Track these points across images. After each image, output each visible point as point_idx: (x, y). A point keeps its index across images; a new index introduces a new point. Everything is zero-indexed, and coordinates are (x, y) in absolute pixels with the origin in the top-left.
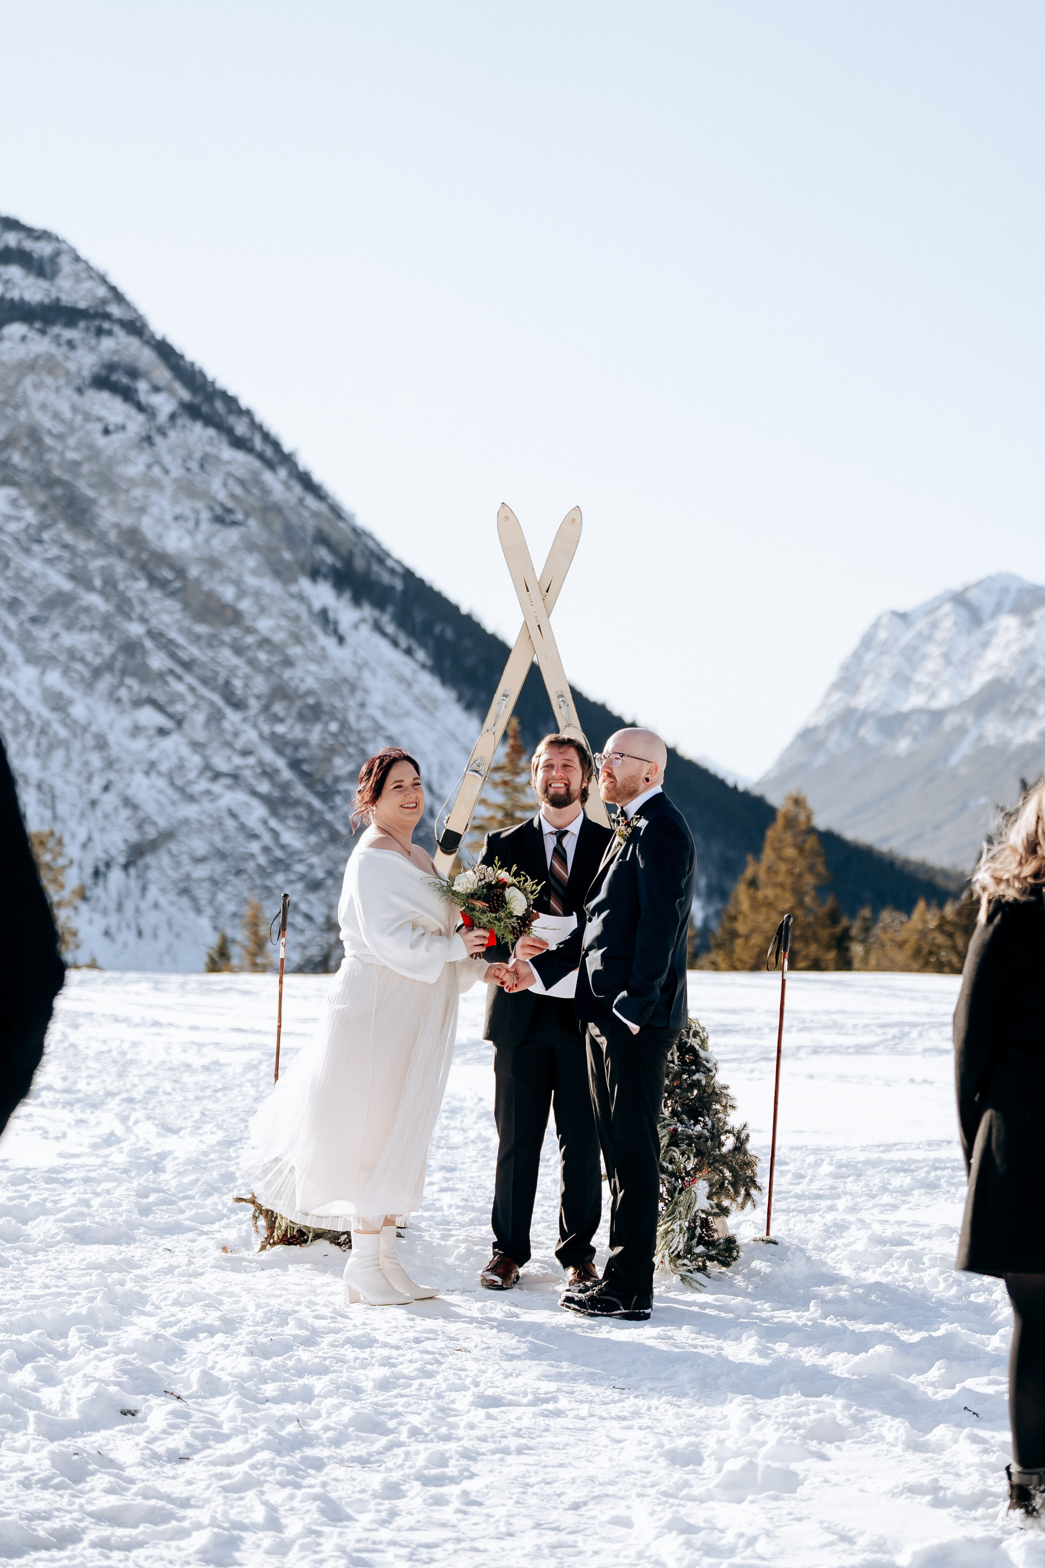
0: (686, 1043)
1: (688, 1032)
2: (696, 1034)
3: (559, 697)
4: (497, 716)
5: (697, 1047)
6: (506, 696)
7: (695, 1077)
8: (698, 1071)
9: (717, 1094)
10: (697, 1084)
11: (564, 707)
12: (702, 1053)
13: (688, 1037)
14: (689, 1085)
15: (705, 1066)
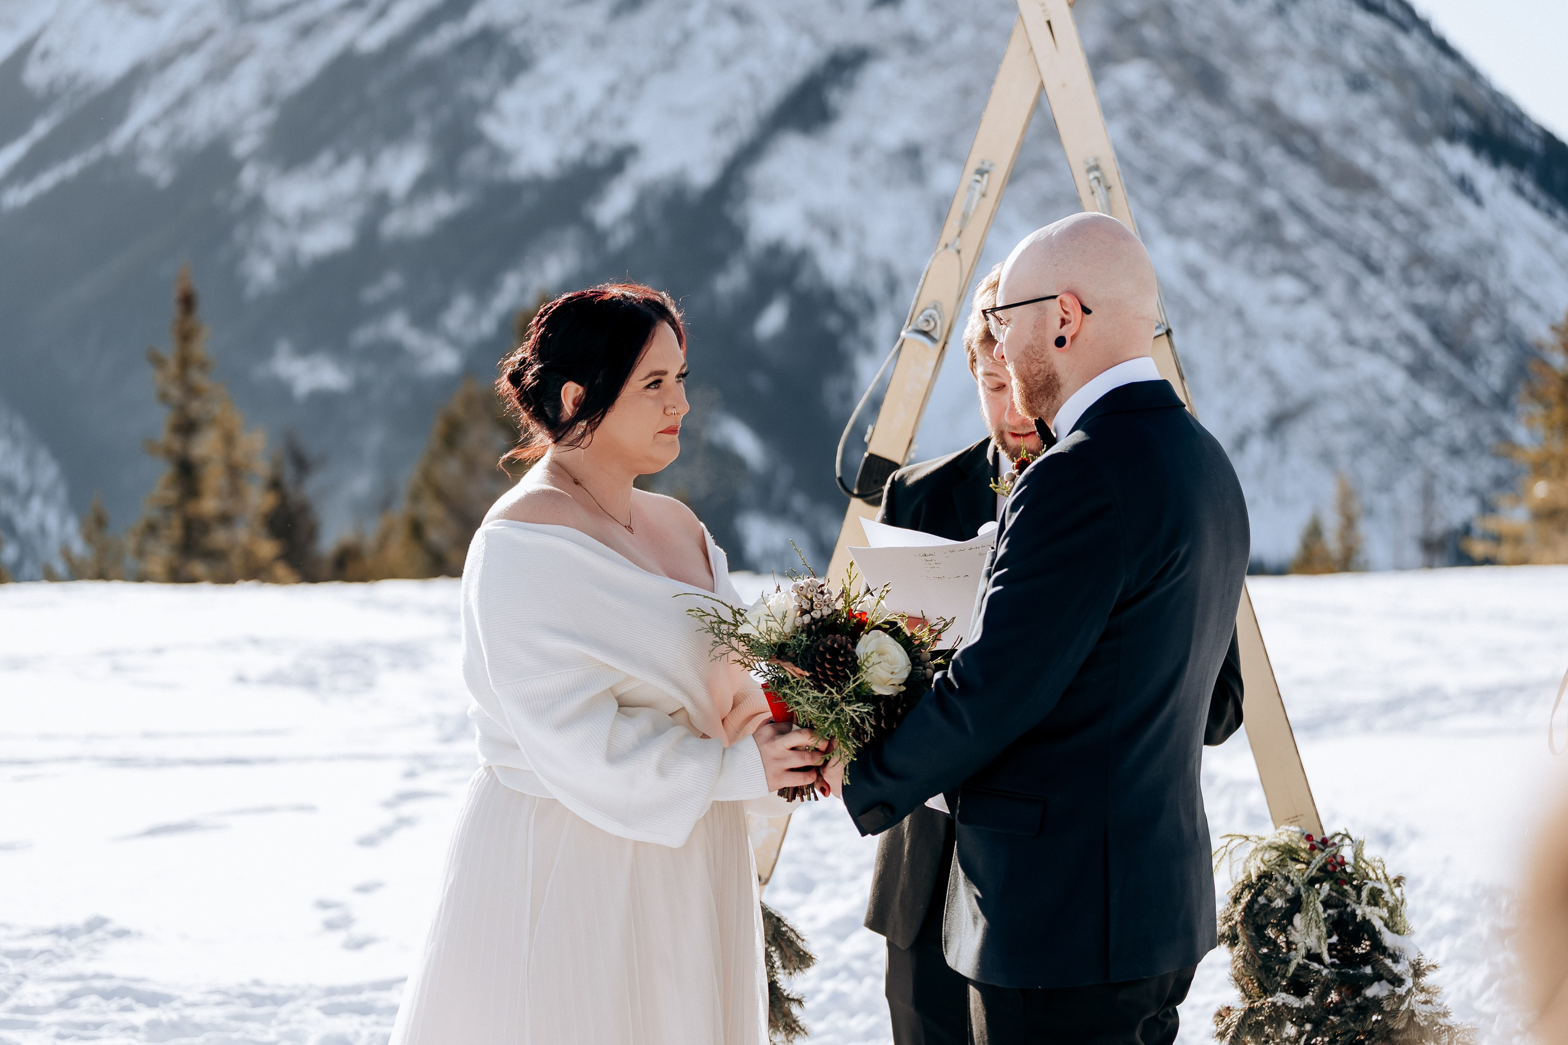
0: (1353, 914)
1: (1358, 889)
2: (1375, 898)
3: (1089, 170)
4: (965, 217)
5: (1378, 924)
6: (981, 172)
7: (1370, 992)
8: (1378, 977)
9: (1421, 1029)
10: (1376, 1004)
11: (1100, 191)
12: (1389, 939)
13: (1359, 901)
14: (1358, 1007)
15: (1390, 971)
